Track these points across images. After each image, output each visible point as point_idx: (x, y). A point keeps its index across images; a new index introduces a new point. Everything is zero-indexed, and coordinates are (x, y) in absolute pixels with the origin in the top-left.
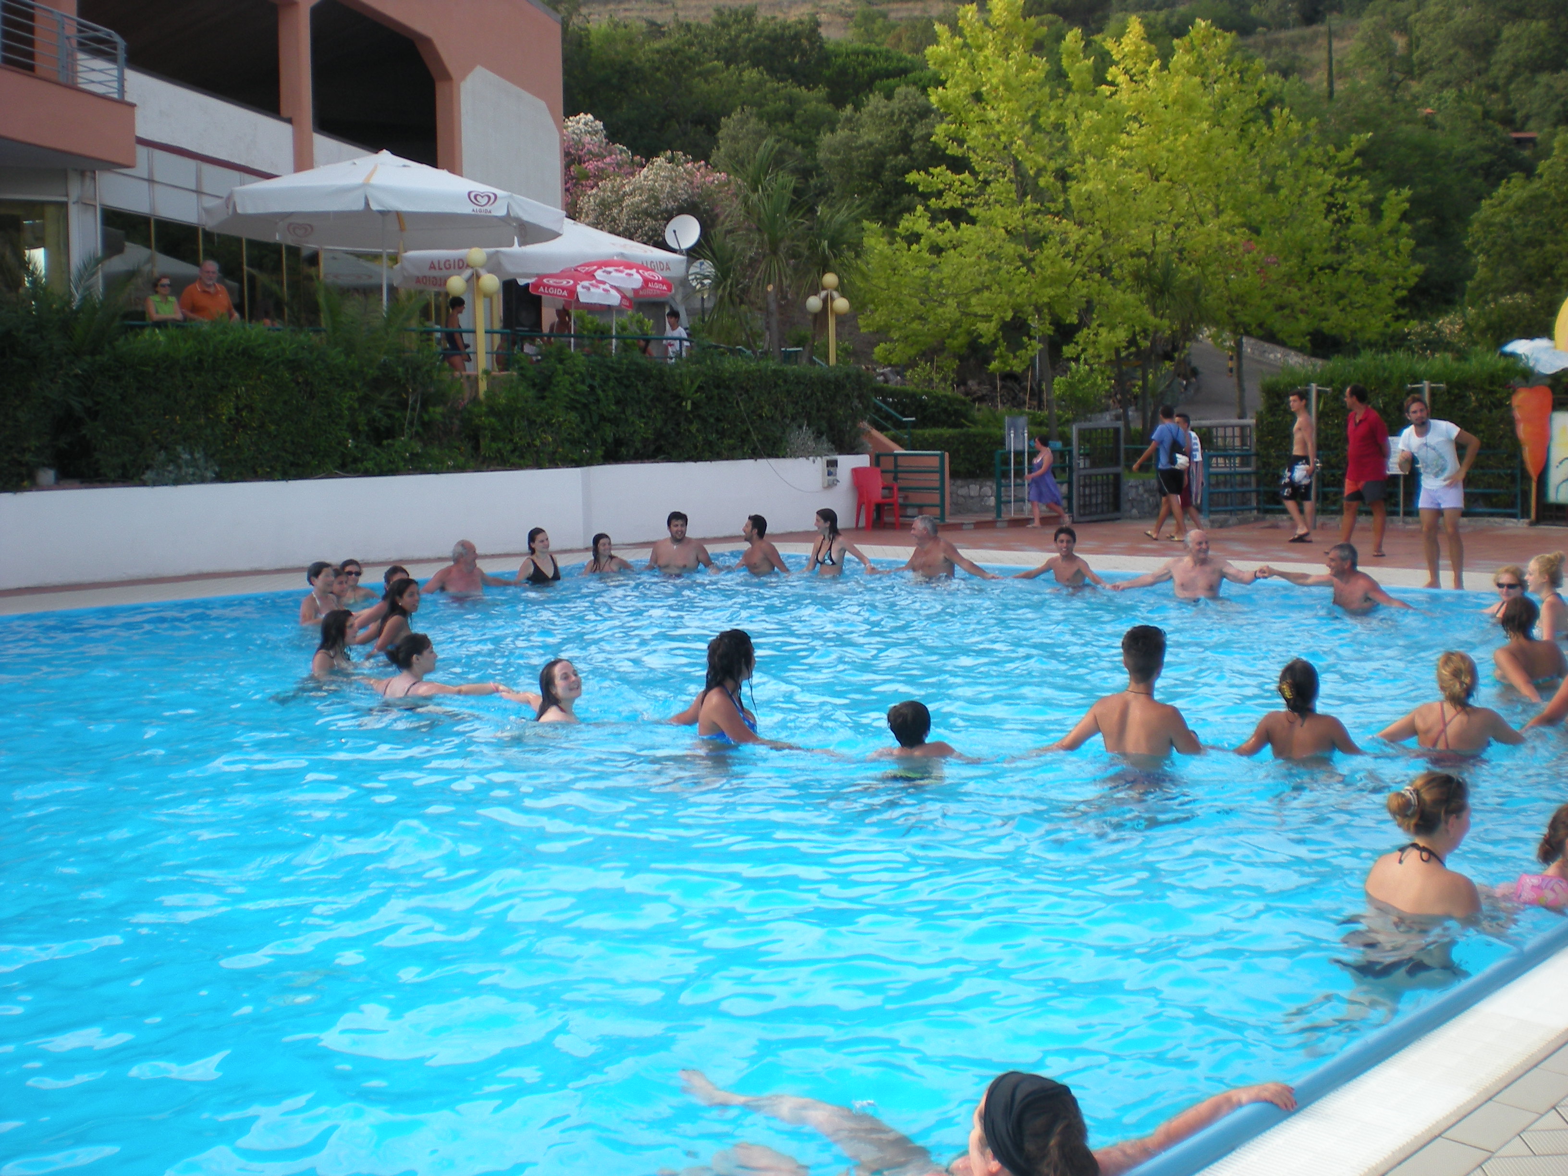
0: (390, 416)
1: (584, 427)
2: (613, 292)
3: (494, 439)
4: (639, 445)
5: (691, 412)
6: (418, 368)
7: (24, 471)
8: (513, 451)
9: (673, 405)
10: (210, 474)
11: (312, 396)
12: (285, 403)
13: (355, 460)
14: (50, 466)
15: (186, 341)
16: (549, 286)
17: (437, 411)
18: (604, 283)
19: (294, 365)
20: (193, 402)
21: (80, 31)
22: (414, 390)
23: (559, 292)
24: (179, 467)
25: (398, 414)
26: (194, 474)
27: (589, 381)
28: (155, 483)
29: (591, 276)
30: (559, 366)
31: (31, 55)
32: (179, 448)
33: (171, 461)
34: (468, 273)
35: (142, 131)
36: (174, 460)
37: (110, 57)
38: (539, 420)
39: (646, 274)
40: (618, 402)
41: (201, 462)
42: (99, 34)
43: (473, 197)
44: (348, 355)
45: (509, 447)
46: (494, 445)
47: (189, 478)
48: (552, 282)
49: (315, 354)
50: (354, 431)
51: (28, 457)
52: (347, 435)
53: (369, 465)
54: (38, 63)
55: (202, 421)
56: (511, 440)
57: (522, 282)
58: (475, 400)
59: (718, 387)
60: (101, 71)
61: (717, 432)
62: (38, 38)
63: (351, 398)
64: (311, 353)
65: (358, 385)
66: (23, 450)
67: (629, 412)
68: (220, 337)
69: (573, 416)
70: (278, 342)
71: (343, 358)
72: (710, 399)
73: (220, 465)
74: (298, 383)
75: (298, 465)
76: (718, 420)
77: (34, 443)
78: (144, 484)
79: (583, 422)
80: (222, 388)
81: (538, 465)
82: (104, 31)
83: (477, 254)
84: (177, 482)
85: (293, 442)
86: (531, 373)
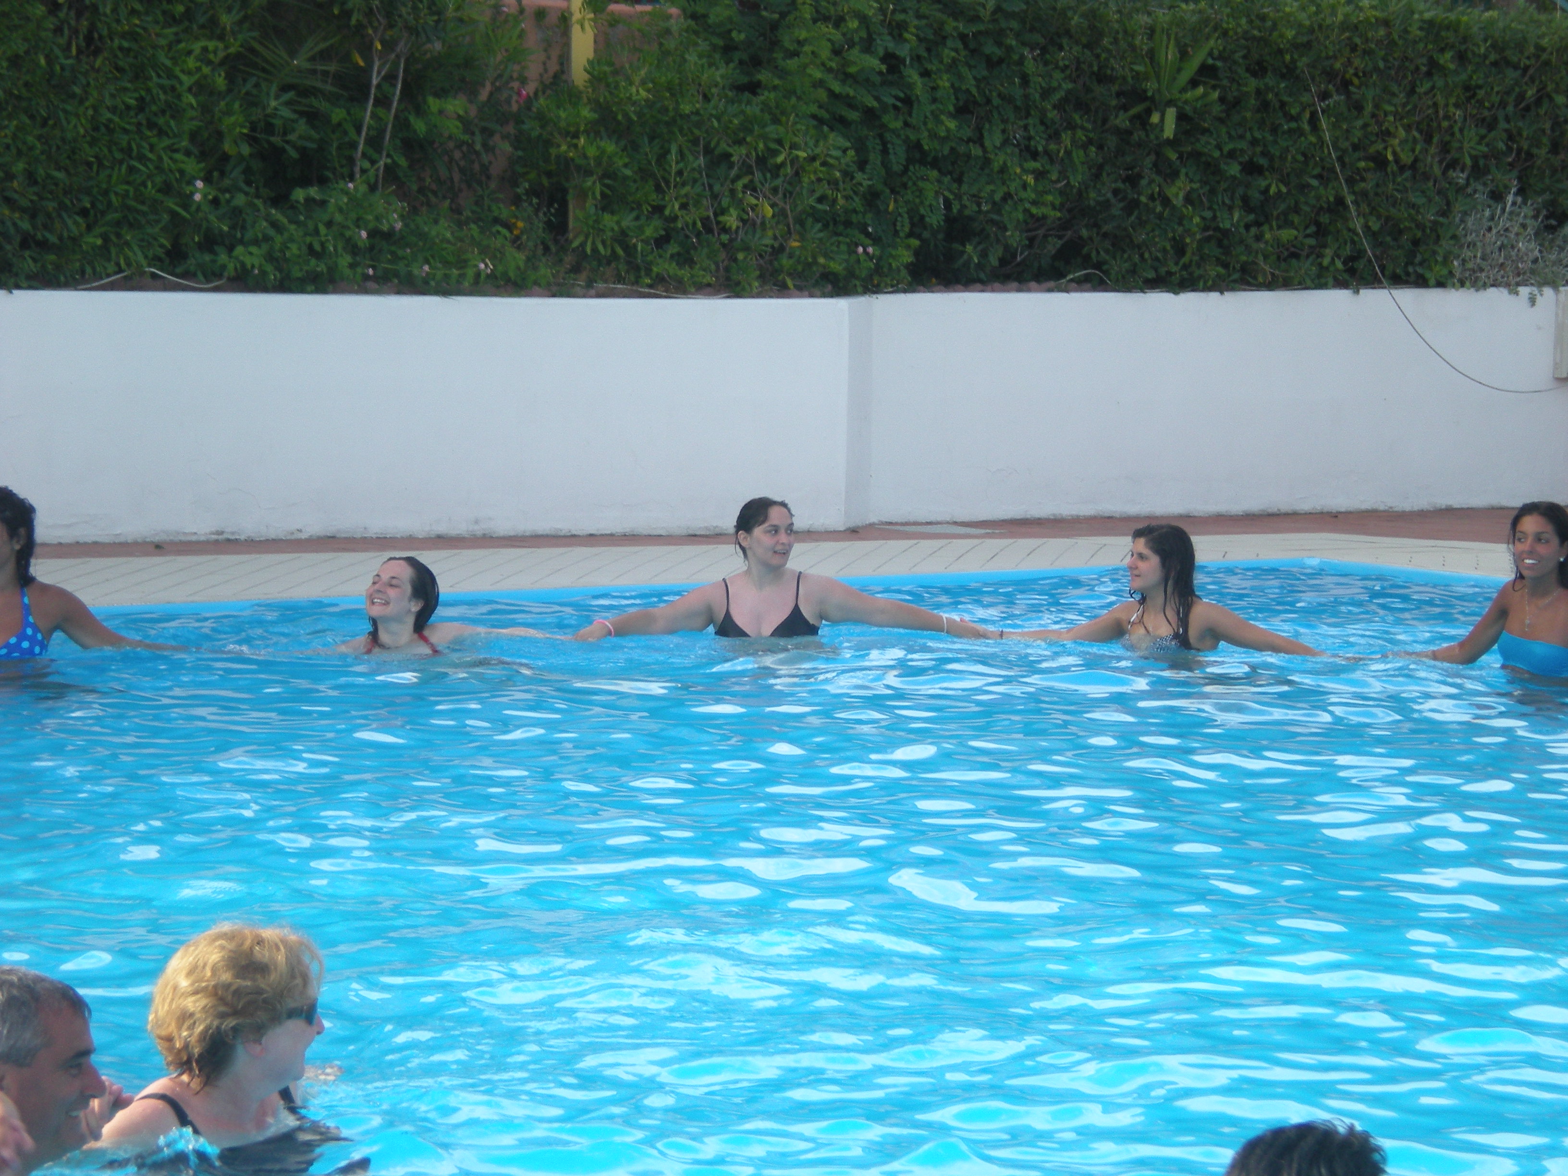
0: (312, 117)
1: (865, 180)
3: (607, 204)
4: (1014, 237)
5: (1172, 143)
8: (661, 242)
9: (1121, 120)
13: (210, 242)
17: (450, 111)
22: (389, 46)
25: (338, 114)
27: (885, 42)
38: (738, 153)
40: (962, 111)
45: (652, 229)
46: (608, 220)
50: (211, 155)
52: (191, 166)
56: (658, 209)
58: (558, 84)
59: (1259, 69)
61: (1247, 207)
63: (204, 57)
65: (226, 20)
67: (992, 139)
69: (836, 146)
72: (1232, 104)
76: (1252, 169)
79: (862, 165)
85: (31, 178)
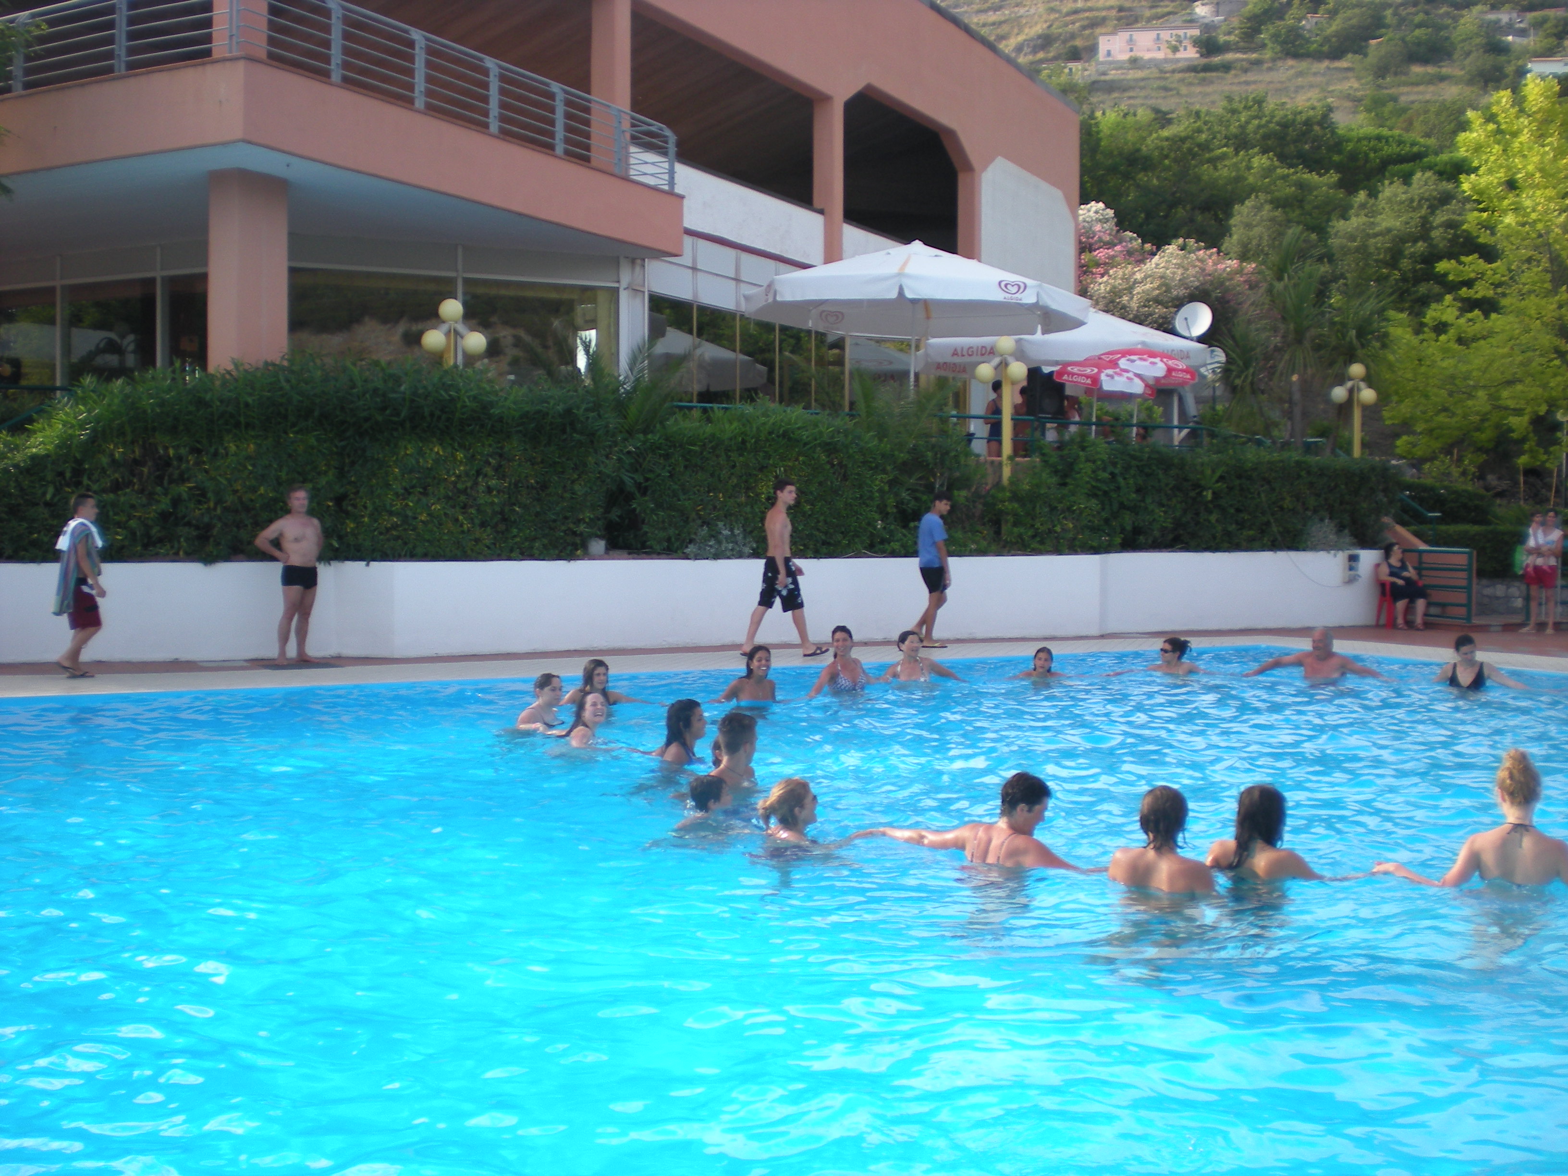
0: (917, 499)
1: (1104, 515)
2: (1137, 381)
3: (1015, 524)
4: (1156, 533)
5: (1211, 502)
6: (947, 453)
7: (578, 540)
8: (1034, 537)
9: (1193, 494)
10: (747, 550)
11: (845, 478)
12: (820, 484)
13: (883, 541)
14: (601, 537)
15: (730, 422)
16: (1073, 374)
17: (962, 495)
18: (1127, 371)
19: (831, 448)
20: (735, 480)
21: (633, 125)
22: (942, 474)
23: (1082, 380)
24: (719, 542)
25: (924, 498)
26: (732, 550)
27: (1110, 469)
28: (696, 558)
29: (1114, 364)
30: (1081, 453)
31: (588, 148)
32: (720, 524)
33: (713, 536)
34: (996, 361)
35: (691, 221)
36: (715, 535)
37: (662, 151)
38: (1060, 506)
39: (1170, 363)
40: (1138, 491)
41: (740, 538)
42: (652, 129)
43: (1003, 286)
44: (881, 440)
45: (1031, 533)
46: (1016, 530)
47: (729, 553)
48: (1076, 370)
49: (850, 437)
50: (884, 515)
51: (582, 527)
52: (877, 516)
53: (896, 546)
54: (593, 154)
55: (743, 499)
56: (1032, 526)
57: (1046, 370)
58: (998, 485)
59: (1239, 477)
60: (653, 164)
61: (1237, 523)
62: (594, 130)
63: (882, 481)
64: (846, 436)
65: (889, 468)
66: (579, 521)
67: (1149, 500)
68: (763, 419)
69: (1094, 503)
70: (816, 426)
71: (876, 442)
72: (1231, 489)
73: (757, 542)
74: (833, 466)
75: (829, 544)
76: (1238, 510)
77: (588, 515)
78: (687, 558)
79: (1103, 509)
80: (762, 469)
81: (1058, 551)
82: (656, 126)
83: (1006, 343)
84: (716, 557)
85: (825, 522)
86: (1054, 460)
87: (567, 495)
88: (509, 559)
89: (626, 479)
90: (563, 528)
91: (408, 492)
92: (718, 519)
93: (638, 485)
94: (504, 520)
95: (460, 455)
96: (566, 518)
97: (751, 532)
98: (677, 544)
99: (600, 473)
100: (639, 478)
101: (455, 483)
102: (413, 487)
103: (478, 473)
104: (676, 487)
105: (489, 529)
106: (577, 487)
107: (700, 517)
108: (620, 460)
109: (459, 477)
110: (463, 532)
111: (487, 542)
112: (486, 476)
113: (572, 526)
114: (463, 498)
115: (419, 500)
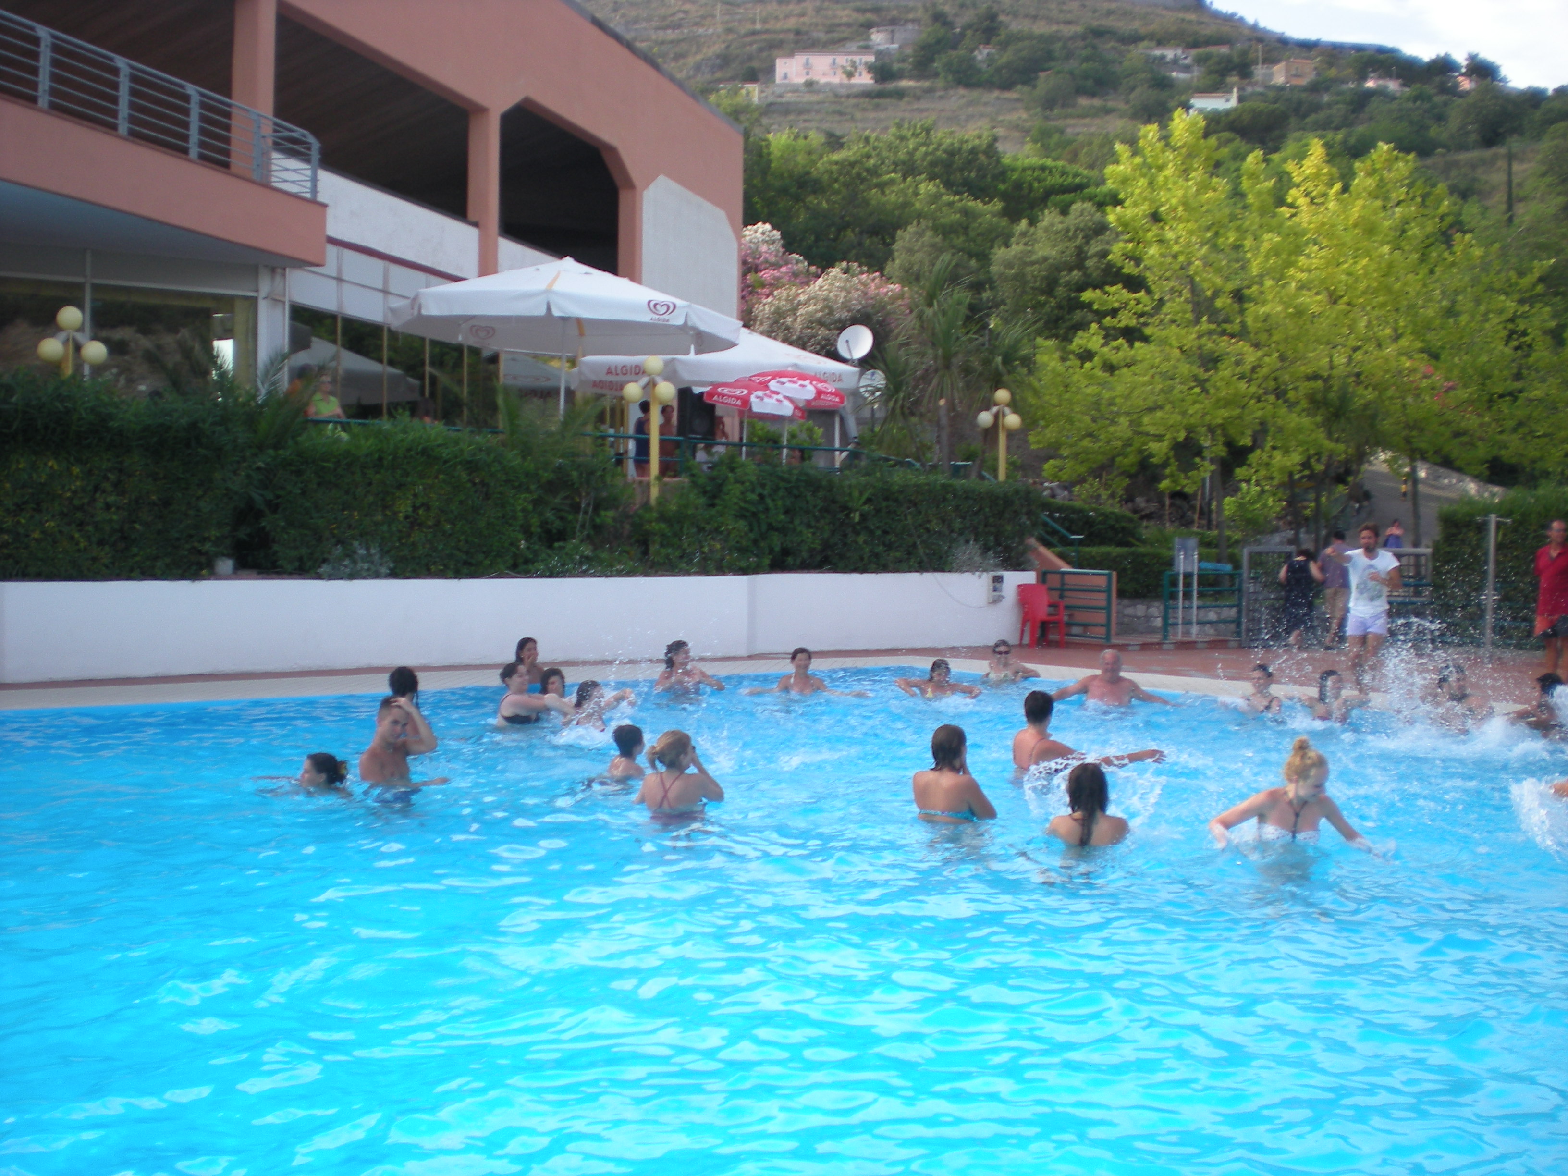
0: (562, 518)
1: (752, 536)
2: (787, 403)
3: (662, 545)
4: (805, 555)
5: (859, 523)
6: (592, 473)
7: (203, 559)
8: (681, 557)
9: (841, 516)
10: (384, 570)
11: (487, 496)
12: (461, 502)
13: (527, 561)
14: (228, 556)
15: (367, 439)
16: (723, 395)
17: (608, 516)
18: (777, 393)
19: (472, 466)
20: (371, 498)
21: (275, 131)
22: (588, 494)
23: (733, 401)
24: (355, 562)
25: (570, 517)
26: (368, 570)
27: (759, 490)
28: (330, 577)
29: (764, 386)
30: (730, 475)
31: (227, 153)
32: (356, 544)
33: (348, 556)
34: (644, 380)
35: (334, 229)
36: (350, 554)
37: (304, 157)
38: (708, 527)
39: (820, 385)
40: (787, 512)
41: (377, 557)
42: (294, 134)
43: (652, 306)
44: (524, 458)
45: (677, 553)
46: (663, 551)
47: (364, 573)
48: (726, 391)
49: (492, 456)
50: (527, 532)
51: (208, 546)
52: (520, 536)
53: (540, 566)
54: (233, 161)
55: (379, 518)
56: (680, 547)
57: (697, 390)
58: (646, 506)
59: (886, 499)
60: (295, 170)
61: (884, 544)
62: (234, 135)
63: (525, 500)
64: (488, 454)
65: (533, 487)
66: (205, 540)
67: (797, 522)
68: (401, 436)
69: (742, 524)
70: (457, 443)
71: (519, 460)
72: (878, 511)
73: (395, 562)
74: (474, 484)
75: (470, 564)
76: (885, 532)
77: (214, 533)
78: (319, 577)
79: (751, 530)
80: (400, 486)
81: (705, 572)
82: (299, 132)
83: (654, 362)
84: (352, 576)
85: (467, 542)
86: (702, 481)
87: (191, 512)
88: (129, 578)
89: (256, 497)
90: (188, 546)
91: (20, 508)
92: (353, 538)
93: (268, 503)
94: (124, 538)
95: (76, 470)
96: (191, 536)
97: (388, 552)
98: (309, 564)
99: (227, 489)
100: (270, 496)
101: (70, 499)
102: (25, 503)
103: (96, 488)
104: (308, 505)
105: (107, 548)
106: (201, 504)
107: (334, 536)
108: (248, 476)
109: (75, 492)
110: (79, 551)
111: (106, 561)
112: (104, 492)
113: (196, 544)
114: (79, 515)
115: (32, 517)
